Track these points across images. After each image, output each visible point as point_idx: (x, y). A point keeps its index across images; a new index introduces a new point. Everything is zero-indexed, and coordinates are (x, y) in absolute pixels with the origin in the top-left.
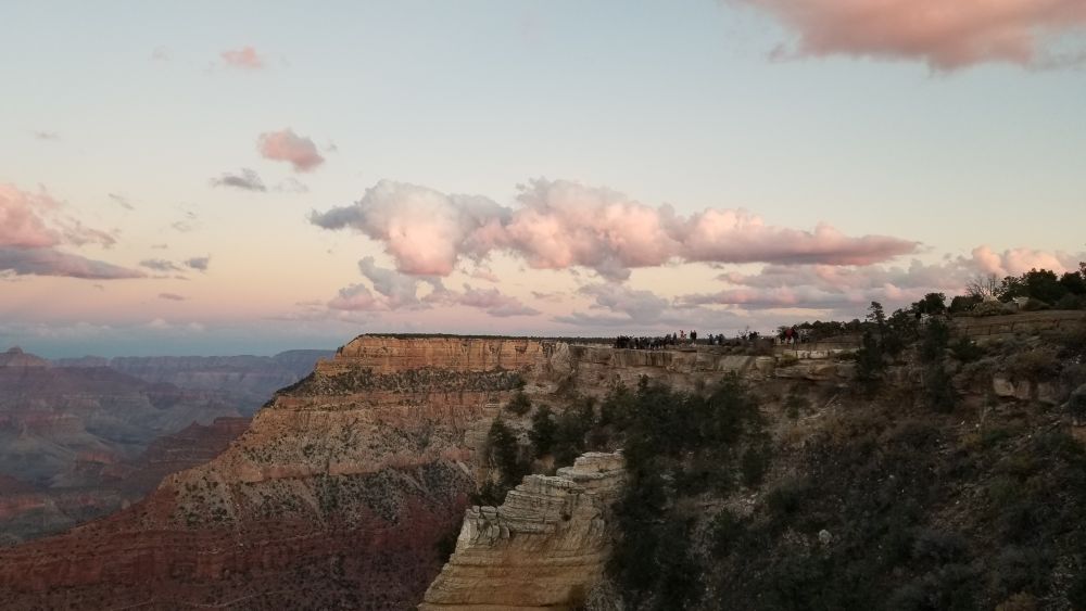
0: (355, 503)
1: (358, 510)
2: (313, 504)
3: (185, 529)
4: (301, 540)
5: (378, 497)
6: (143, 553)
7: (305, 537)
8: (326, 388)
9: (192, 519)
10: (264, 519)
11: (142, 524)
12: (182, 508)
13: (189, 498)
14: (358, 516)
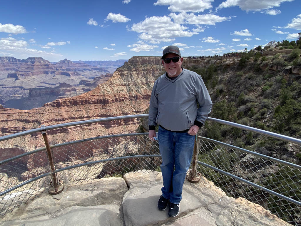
0: (134, 91)
1: (134, 92)
2: (126, 91)
3: (103, 95)
4: (124, 98)
5: (138, 90)
6: (96, 99)
7: (125, 97)
8: (127, 68)
9: (104, 93)
10: (117, 93)
11: (94, 94)
12: (102, 91)
13: (102, 89)
14: (134, 93)
